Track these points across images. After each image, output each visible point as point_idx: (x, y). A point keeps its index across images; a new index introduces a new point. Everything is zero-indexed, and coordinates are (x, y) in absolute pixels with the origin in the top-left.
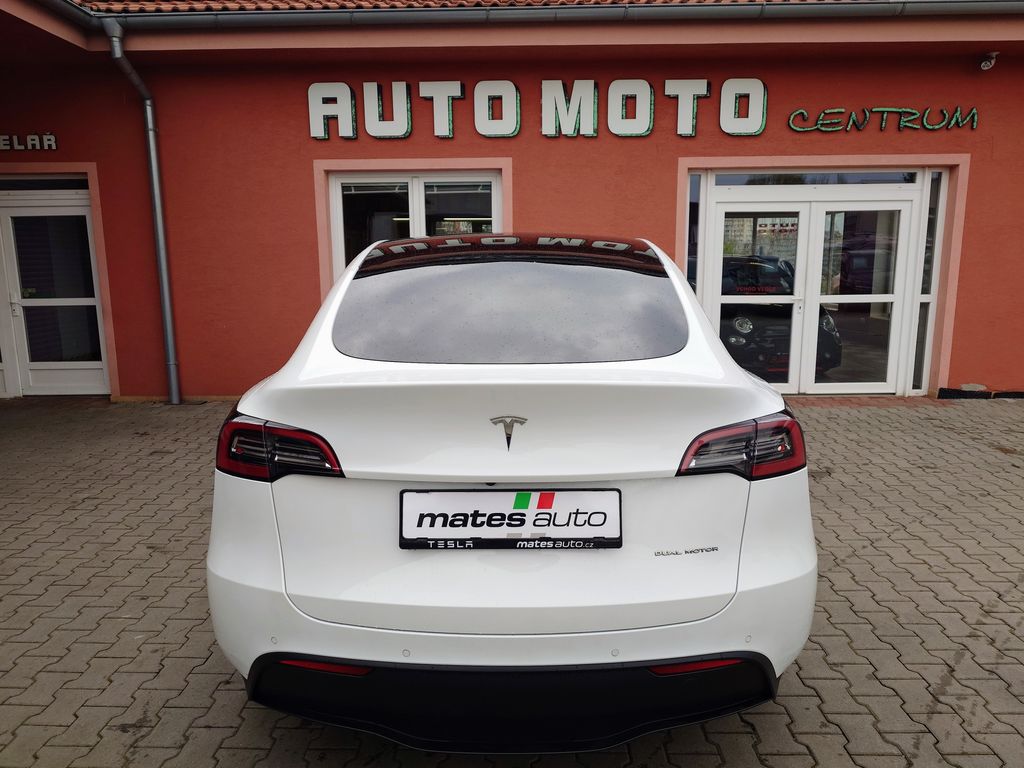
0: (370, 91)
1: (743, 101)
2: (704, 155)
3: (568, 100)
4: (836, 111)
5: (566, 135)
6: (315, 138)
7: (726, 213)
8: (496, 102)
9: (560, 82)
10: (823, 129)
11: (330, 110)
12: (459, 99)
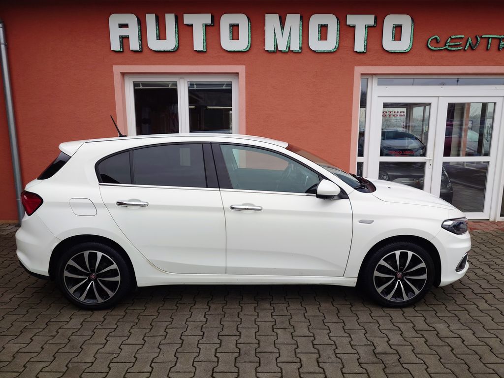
0: (151, 19)
1: (398, 29)
2: (372, 65)
3: (283, 27)
4: (458, 36)
5: (281, 51)
6: (114, 51)
7: (384, 103)
8: (235, 28)
9: (278, 15)
10: (450, 48)
11: (124, 32)
12: (210, 25)
